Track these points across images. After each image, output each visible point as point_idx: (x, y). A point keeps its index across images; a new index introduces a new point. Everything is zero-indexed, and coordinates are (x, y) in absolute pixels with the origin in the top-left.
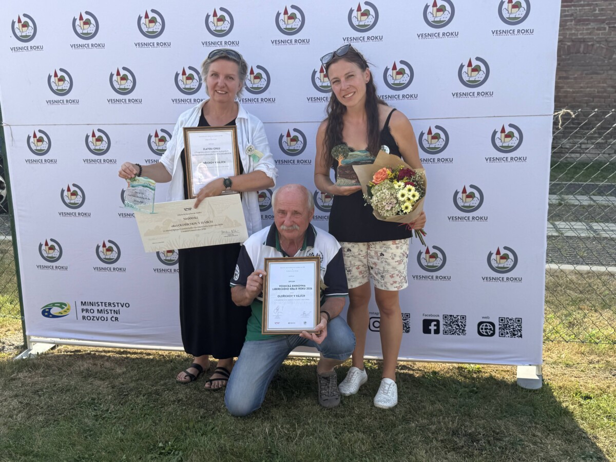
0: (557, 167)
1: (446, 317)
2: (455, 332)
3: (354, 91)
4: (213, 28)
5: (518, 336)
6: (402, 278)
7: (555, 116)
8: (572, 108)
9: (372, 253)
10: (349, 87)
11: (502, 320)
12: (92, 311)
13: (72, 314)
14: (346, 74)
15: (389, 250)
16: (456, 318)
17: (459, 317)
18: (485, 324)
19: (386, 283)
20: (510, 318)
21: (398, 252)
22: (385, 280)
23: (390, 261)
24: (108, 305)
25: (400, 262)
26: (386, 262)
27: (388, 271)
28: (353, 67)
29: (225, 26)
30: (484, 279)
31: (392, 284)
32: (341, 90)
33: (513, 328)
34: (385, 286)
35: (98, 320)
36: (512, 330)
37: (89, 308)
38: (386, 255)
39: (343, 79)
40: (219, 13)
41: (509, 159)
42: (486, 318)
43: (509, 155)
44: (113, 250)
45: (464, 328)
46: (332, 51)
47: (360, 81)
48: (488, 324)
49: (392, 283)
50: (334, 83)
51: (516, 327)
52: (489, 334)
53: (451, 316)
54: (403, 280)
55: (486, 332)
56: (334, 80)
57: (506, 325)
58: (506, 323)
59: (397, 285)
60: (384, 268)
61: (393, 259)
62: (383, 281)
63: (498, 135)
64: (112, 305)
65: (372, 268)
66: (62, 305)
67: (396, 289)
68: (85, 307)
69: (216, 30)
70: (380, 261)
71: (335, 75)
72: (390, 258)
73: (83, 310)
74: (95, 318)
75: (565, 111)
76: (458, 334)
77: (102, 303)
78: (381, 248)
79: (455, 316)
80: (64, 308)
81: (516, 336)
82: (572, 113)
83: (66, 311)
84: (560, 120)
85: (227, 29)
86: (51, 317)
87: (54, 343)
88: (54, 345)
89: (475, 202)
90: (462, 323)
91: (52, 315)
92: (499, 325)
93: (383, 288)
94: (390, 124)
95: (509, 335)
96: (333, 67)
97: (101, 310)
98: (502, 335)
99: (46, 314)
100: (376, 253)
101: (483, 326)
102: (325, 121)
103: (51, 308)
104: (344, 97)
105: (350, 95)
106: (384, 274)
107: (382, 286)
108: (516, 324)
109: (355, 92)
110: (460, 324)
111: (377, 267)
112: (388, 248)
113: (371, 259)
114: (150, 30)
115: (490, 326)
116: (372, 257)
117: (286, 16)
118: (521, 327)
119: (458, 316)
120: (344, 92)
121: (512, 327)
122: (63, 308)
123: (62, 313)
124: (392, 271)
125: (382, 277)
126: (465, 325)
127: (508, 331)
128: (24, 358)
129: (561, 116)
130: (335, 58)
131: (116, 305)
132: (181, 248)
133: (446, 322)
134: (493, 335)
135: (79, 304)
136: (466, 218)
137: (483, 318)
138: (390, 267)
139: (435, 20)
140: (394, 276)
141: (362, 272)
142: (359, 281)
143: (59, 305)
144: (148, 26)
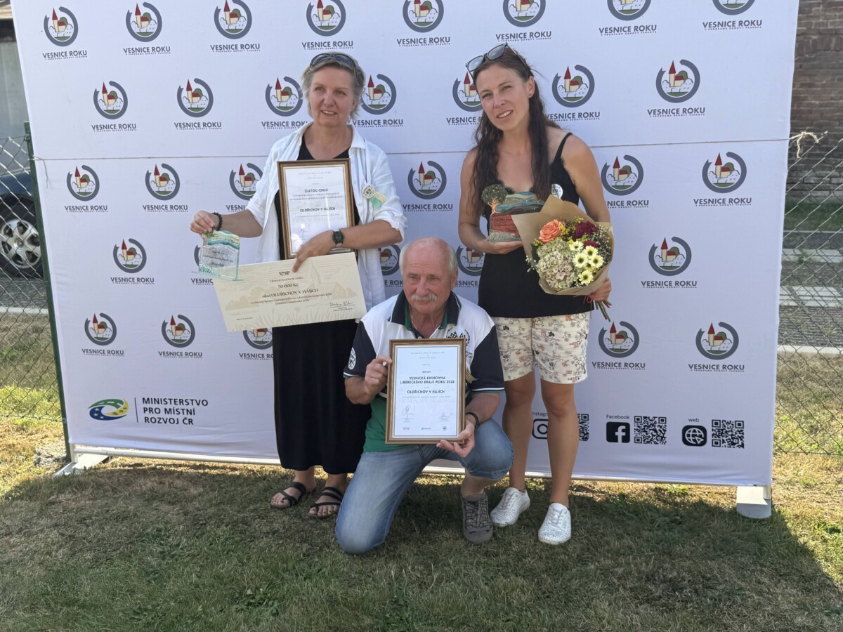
0: (797, 208)
1: (638, 419)
2: (651, 440)
3: (511, 109)
4: (317, 23)
5: (738, 446)
6: (578, 366)
7: (791, 141)
8: (818, 130)
9: (538, 333)
10: (504, 102)
11: (716, 424)
12: (157, 411)
13: (130, 415)
14: (501, 85)
15: (561, 328)
16: (652, 420)
17: (657, 419)
18: (692, 429)
19: (556, 373)
20: (728, 420)
21: (574, 331)
22: (555, 369)
23: (563, 343)
24: (178, 403)
25: (576, 345)
26: (557, 344)
27: (559, 357)
28: (511, 75)
29: (334, 20)
30: (691, 368)
31: (565, 375)
32: (494, 107)
33: (732, 435)
34: (556, 378)
35: (165, 422)
36: (730, 437)
37: (154, 406)
38: (557, 335)
39: (496, 92)
41: (727, 202)
42: (694, 420)
43: (727, 196)
44: (185, 329)
45: (664, 434)
46: (483, 54)
47: (520, 93)
48: (697, 429)
49: (565, 372)
50: (484, 97)
51: (736, 433)
52: (699, 442)
53: (645, 418)
54: (581, 370)
55: (695, 440)
56: (485, 93)
57: (722, 430)
58: (722, 428)
59: (572, 376)
60: (554, 353)
61: (567, 340)
62: (552, 371)
63: (712, 168)
64: (184, 403)
65: (538, 353)
66: (116, 403)
67: (570, 382)
68: (148, 406)
69: (321, 27)
70: (548, 344)
71: (485, 87)
72: (563, 339)
73: (145, 410)
74: (162, 421)
75: (806, 133)
76: (655, 443)
77: (170, 400)
78: (550, 325)
79: (651, 418)
80: (119, 407)
81: (735, 446)
82: (815, 137)
83: (122, 411)
84: (799, 147)
85: (337, 24)
86: (102, 419)
87: (106, 454)
88: (106, 457)
89: (679, 261)
90: (661, 427)
91: (103, 416)
92: (713, 430)
93: (553, 381)
94: (563, 155)
95: (726, 444)
96: (482, 75)
97: (170, 409)
98: (716, 444)
99: (96, 415)
100: (544, 332)
101: (690, 432)
102: (472, 150)
103: (102, 407)
104: (498, 117)
105: (505, 114)
106: (554, 361)
107: (551, 377)
108: (736, 429)
109: (512, 111)
110: (658, 429)
111: (545, 351)
112: (560, 325)
113: (537, 341)
114: (231, 27)
115: (699, 432)
116: (538, 338)
117: (418, 6)
118: (743, 434)
119: (655, 418)
120: (497, 109)
121: (730, 433)
122: (118, 407)
123: (116, 414)
124: (565, 357)
125: (552, 364)
126: (665, 431)
127: (725, 439)
128: (67, 474)
129: (800, 141)
130: (486, 63)
131: (190, 402)
132: (275, 326)
133: (639, 427)
134: (703, 443)
135: (140, 401)
136: (667, 283)
137: (690, 420)
138: (562, 351)
139: (624, 9)
140: (567, 363)
141: (524, 358)
142: (519, 370)
143: (113, 402)
144: (228, 22)
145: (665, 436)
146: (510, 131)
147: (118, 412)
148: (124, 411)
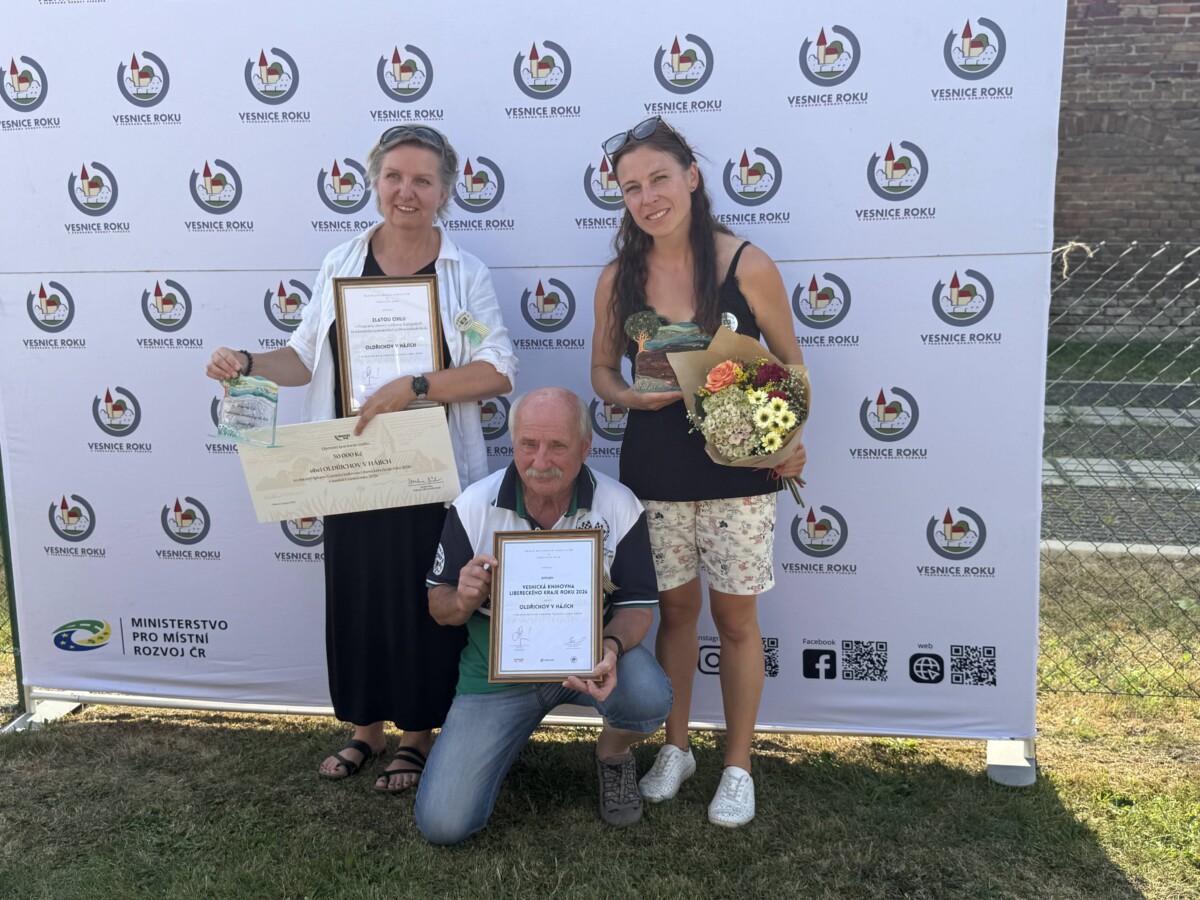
0: (1061, 351)
1: (847, 645)
2: (866, 675)
3: (667, 206)
4: (392, 84)
5: (988, 683)
6: (762, 569)
7: (1054, 255)
8: (1088, 238)
9: (705, 522)
10: (657, 198)
11: (957, 651)
12: (153, 637)
13: (113, 643)
14: (652, 174)
15: (738, 516)
16: (867, 647)
17: (874, 645)
18: (924, 659)
19: (731, 580)
20: (973, 646)
21: (755, 520)
22: (730, 574)
23: (740, 536)
24: (184, 625)
25: (758, 539)
26: (731, 538)
27: (735, 556)
28: (666, 161)
29: (416, 81)
30: (920, 571)
31: (743, 582)
32: (642, 204)
33: (979, 667)
34: (730, 586)
35: (165, 654)
36: (976, 670)
37: (148, 630)
38: (732, 526)
39: (645, 184)
40: (405, 56)
41: (967, 339)
42: (925, 646)
43: (967, 330)
44: (195, 518)
45: (884, 666)
46: (625, 130)
47: (678, 187)
48: (929, 659)
49: (743, 580)
50: (628, 191)
51: (985, 665)
52: (933, 678)
53: (857, 643)
54: (765, 575)
55: (927, 675)
56: (629, 185)
57: (965, 660)
58: (964, 657)
59: (753, 583)
60: (727, 551)
61: (745, 532)
62: (725, 577)
63: (946, 291)
64: (193, 625)
65: (704, 551)
66: (93, 625)
67: (751, 592)
68: (139, 630)
69: (398, 89)
70: (719, 538)
71: (630, 177)
72: (740, 532)
73: (135, 636)
74: (159, 652)
75: (1076, 244)
76: (872, 679)
77: (173, 621)
78: (720, 512)
79: (865, 644)
80: (98, 631)
81: (984, 683)
82: (1088, 249)
83: (102, 638)
84: (1066, 264)
85: (420, 86)
86: (72, 650)
87: (78, 701)
88: (76, 705)
89: (902, 421)
90: (879, 656)
91: (74, 644)
92: (952, 660)
93: (726, 590)
94: (739, 272)
95: (971, 680)
96: (626, 160)
97: (172, 635)
98: (957, 680)
99: (63, 643)
100: (712, 521)
101: (920, 662)
102: (611, 264)
103: (73, 632)
104: (647, 218)
105: (659, 215)
106: (727, 563)
107: (723, 586)
108: (985, 659)
109: (669, 209)
110: (875, 658)
111: (715, 549)
112: (736, 511)
113: (703, 534)
114: (269, 88)
115: (933, 663)
116: (704, 530)
117: (535, 62)
118: (994, 665)
119: (871, 643)
120: (646, 208)
121: (976, 664)
122: (95, 631)
123: (93, 642)
124: (742, 557)
125: (724, 567)
126: (885, 661)
127: (969, 672)
128: (19, 730)
129: (1067, 255)
130: (631, 142)
131: (201, 624)
132: (329, 513)
133: (848, 656)
134: (939, 679)
135: (127, 623)
136: (886, 452)
137: (920, 646)
138: (740, 549)
139: (823, 70)
140: (746, 565)
141: (686, 558)
142: (678, 575)
143: (89, 625)
144: (265, 81)
145: (886, 669)
146: (663, 237)
147: (95, 640)
148: (105, 637)
